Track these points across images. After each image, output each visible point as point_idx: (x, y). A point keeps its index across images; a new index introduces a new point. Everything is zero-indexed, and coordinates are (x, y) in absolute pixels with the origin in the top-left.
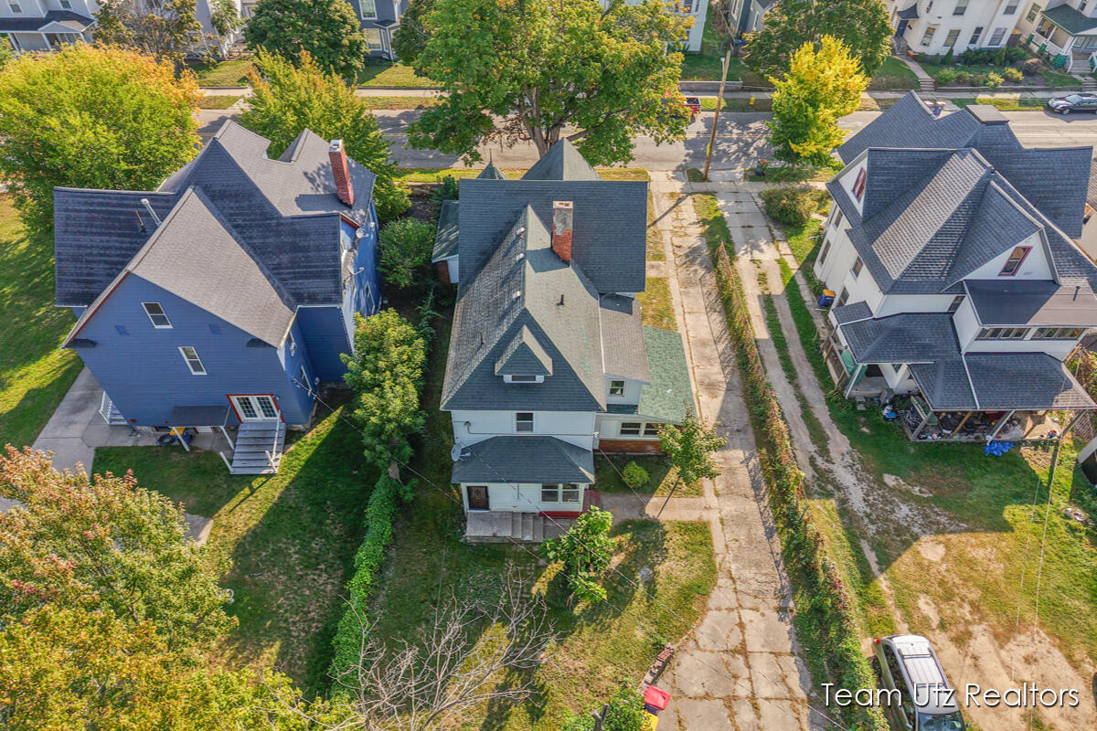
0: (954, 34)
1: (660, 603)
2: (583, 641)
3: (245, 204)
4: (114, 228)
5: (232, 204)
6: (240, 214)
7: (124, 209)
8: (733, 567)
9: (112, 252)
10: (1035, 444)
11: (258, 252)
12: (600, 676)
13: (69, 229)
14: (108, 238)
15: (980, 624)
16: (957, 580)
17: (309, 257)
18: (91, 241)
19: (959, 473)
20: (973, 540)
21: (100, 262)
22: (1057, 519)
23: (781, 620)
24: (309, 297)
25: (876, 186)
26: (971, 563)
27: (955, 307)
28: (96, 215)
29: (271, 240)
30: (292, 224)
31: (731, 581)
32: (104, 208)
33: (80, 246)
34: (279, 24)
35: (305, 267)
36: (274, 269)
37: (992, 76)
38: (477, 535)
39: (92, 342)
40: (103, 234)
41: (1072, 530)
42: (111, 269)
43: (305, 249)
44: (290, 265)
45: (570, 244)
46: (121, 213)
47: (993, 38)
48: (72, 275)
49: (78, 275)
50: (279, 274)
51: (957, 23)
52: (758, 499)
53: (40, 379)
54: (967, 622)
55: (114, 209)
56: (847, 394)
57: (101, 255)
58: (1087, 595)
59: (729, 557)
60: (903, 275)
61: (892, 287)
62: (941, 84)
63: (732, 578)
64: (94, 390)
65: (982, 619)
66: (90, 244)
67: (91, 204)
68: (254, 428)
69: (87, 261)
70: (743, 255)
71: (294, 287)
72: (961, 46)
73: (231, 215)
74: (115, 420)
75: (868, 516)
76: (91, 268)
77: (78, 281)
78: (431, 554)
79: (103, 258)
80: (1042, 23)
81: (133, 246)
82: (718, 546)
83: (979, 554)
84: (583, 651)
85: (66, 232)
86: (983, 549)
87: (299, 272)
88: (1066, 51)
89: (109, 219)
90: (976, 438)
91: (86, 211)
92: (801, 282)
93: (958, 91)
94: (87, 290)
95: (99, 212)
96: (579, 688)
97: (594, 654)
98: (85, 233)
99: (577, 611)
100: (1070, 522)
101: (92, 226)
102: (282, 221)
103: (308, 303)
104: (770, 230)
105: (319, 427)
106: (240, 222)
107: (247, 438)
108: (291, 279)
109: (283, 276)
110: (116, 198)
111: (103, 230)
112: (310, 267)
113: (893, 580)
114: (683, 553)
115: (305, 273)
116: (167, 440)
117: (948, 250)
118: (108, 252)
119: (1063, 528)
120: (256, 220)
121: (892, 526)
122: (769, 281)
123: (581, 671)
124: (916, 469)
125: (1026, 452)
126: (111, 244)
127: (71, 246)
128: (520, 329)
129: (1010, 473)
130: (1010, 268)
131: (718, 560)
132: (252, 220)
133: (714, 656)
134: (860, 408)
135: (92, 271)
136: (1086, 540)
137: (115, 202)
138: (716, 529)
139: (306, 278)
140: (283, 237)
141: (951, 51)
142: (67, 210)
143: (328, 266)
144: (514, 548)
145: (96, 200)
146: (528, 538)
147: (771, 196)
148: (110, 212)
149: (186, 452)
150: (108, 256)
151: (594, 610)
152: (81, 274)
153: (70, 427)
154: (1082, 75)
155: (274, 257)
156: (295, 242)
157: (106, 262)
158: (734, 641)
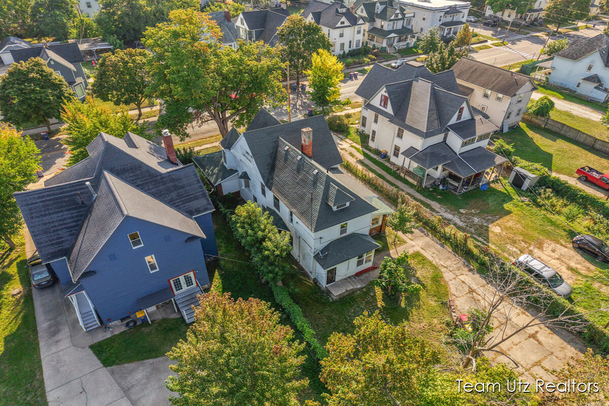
0: (342, 45)
1: (429, 287)
2: (416, 315)
3: (138, 172)
4: (64, 207)
5: (131, 175)
6: (138, 178)
7: (66, 194)
8: (442, 263)
9: (68, 221)
10: (493, 182)
11: (157, 195)
12: (434, 325)
13: (34, 215)
14: (62, 214)
15: (531, 246)
16: (513, 236)
17: (186, 190)
18: (51, 218)
19: (480, 200)
20: (505, 220)
21: (62, 229)
22: (521, 204)
23: (474, 274)
24: (196, 211)
25: (394, 100)
26: (510, 228)
27: (445, 138)
28: (48, 203)
29: (161, 188)
30: (170, 175)
31: (446, 269)
32: (52, 197)
33: (45, 224)
34: (24, 91)
35: (187, 196)
36: (170, 202)
37: (365, 59)
38: (338, 294)
39: (92, 272)
40: (58, 212)
41: (528, 205)
42: (72, 231)
43: (183, 187)
44: (178, 197)
45: (311, 148)
46: (65, 197)
47: (356, 45)
48: (46, 242)
49: (50, 241)
50: (173, 204)
51: (342, 40)
52: (428, 236)
53: (6, 328)
54: (527, 248)
55: (59, 196)
56: (424, 186)
57: (61, 225)
58: (549, 224)
59: (437, 260)
60: (427, 130)
61: (426, 135)
62: (348, 66)
63: (445, 267)
64: (55, 319)
65: (530, 244)
66: (51, 220)
67: (43, 197)
68: (184, 295)
69: (54, 231)
71: (186, 208)
72: (347, 49)
73: (132, 180)
74: (88, 328)
75: (467, 226)
76: (58, 234)
77: (53, 244)
78: (323, 312)
79: (63, 226)
80: (368, 36)
81: (79, 214)
82: (430, 259)
83: (510, 224)
84: (419, 319)
85: (32, 218)
86: (509, 221)
87: (185, 200)
88: (384, 45)
89: (58, 202)
90: (476, 186)
91: (40, 202)
92: (367, 152)
93: (356, 67)
94: (61, 248)
95: (49, 200)
96: (431, 333)
97: (424, 318)
98: (46, 215)
99: (403, 305)
100: (525, 203)
101: (48, 209)
102: (163, 176)
103: (197, 214)
104: (338, 136)
105: (214, 283)
106: (139, 183)
107: (183, 302)
108: (182, 204)
109: (177, 204)
110: (58, 189)
111: (57, 210)
112: (190, 195)
113: (493, 244)
114: (420, 266)
115: (188, 199)
116: (131, 324)
117: (435, 116)
118: (65, 222)
119: (525, 206)
120: (148, 179)
121: (477, 226)
122: (355, 155)
123: (426, 327)
124: (466, 204)
125: (493, 185)
126: (64, 217)
127: (39, 225)
128: (329, 184)
129: (495, 194)
130: (459, 117)
131: (434, 263)
132: (145, 180)
133: (465, 297)
134: (431, 189)
135: (59, 236)
136: (534, 207)
137: (58, 192)
138: (422, 252)
139: (190, 201)
140: (167, 184)
141: (344, 52)
142: (28, 205)
143: (199, 192)
144: (355, 294)
145: (45, 194)
146: (359, 286)
147: (331, 121)
148: (57, 199)
149: (150, 325)
150: (65, 224)
151: (408, 302)
152: (53, 240)
153: (59, 344)
154: (394, 53)
155: (167, 196)
156: (175, 185)
157: (65, 228)
158: (467, 290)
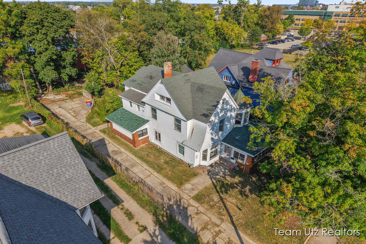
70: (155, 230)
